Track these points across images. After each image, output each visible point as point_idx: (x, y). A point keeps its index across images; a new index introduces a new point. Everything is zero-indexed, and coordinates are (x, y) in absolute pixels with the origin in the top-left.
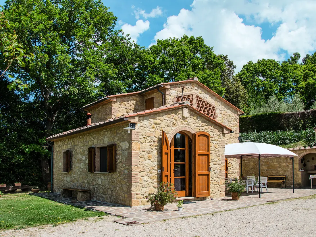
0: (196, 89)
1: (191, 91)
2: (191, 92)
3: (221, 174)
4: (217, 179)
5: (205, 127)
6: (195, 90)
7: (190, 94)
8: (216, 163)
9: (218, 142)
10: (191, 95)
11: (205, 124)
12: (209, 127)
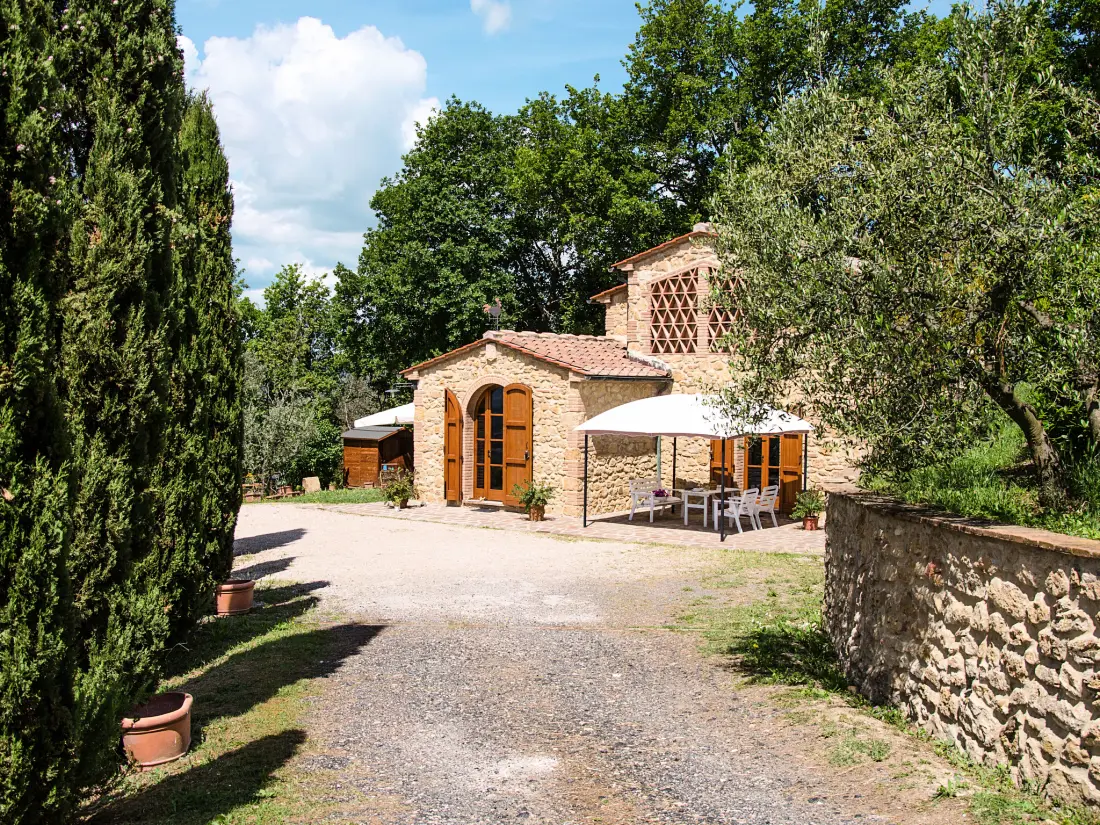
0: (707, 252)
1: (693, 259)
2: (695, 262)
3: (567, 467)
4: (557, 477)
5: (534, 372)
6: (705, 255)
7: (689, 269)
8: (555, 444)
9: (562, 401)
10: (693, 271)
11: (531, 366)
12: (540, 371)
